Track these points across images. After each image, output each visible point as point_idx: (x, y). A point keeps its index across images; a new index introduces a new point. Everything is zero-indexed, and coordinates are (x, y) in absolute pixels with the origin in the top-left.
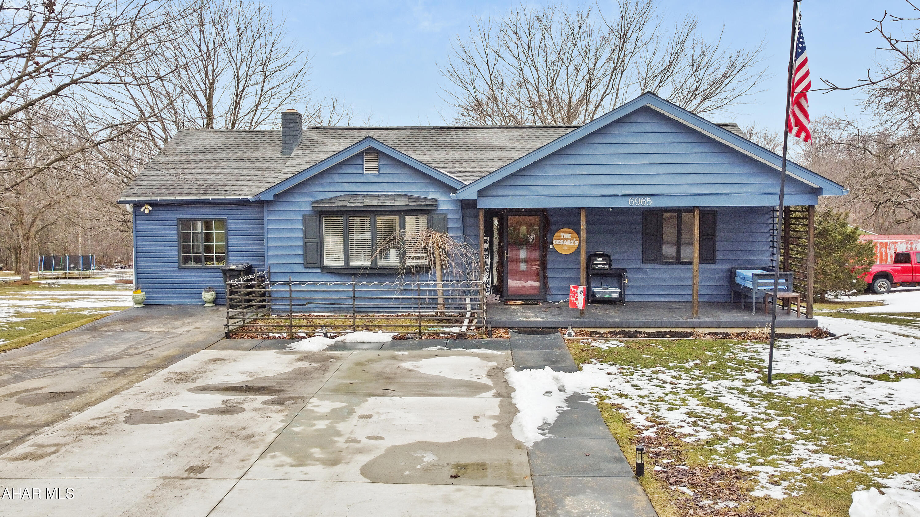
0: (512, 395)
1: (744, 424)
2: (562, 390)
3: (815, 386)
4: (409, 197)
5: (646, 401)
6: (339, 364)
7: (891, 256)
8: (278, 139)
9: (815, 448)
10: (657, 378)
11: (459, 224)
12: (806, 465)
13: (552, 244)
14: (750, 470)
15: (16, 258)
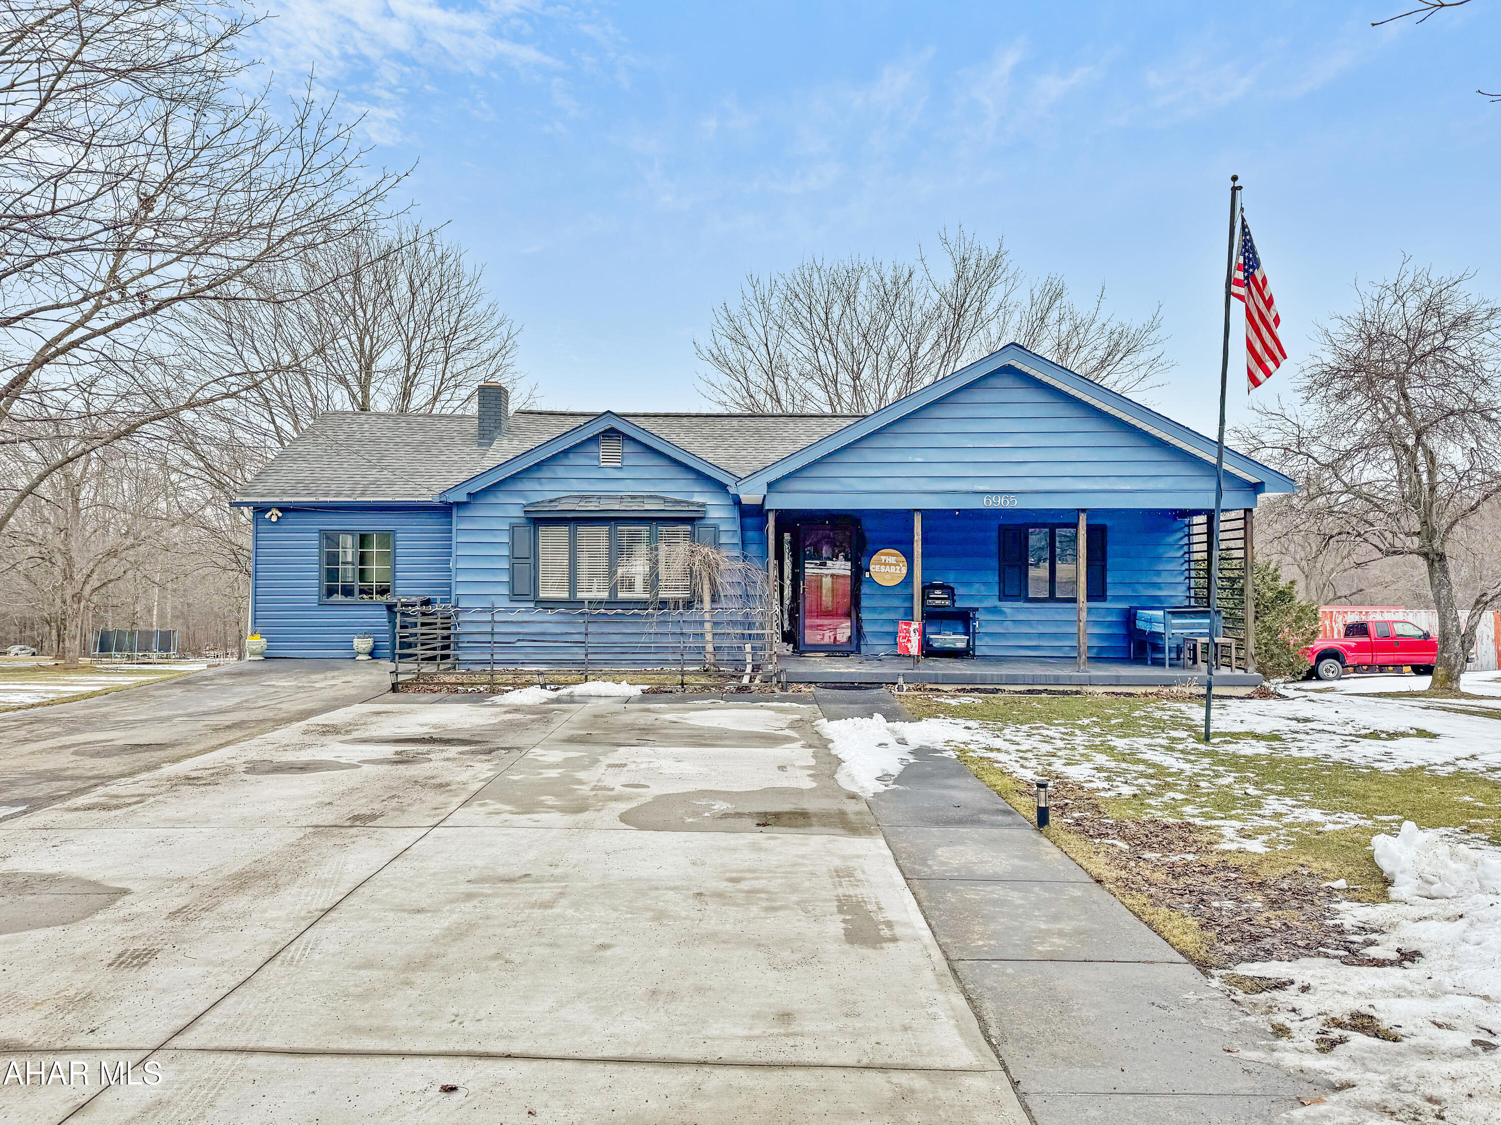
0: (830, 746)
1: (1183, 780)
2: (902, 742)
3: (1275, 744)
4: (665, 500)
5: (1029, 755)
6: (566, 716)
7: (1339, 632)
8: (472, 427)
9: (1295, 803)
10: (1039, 734)
11: (737, 540)
12: (1286, 820)
13: (868, 570)
14: (1204, 823)
15: (59, 636)
